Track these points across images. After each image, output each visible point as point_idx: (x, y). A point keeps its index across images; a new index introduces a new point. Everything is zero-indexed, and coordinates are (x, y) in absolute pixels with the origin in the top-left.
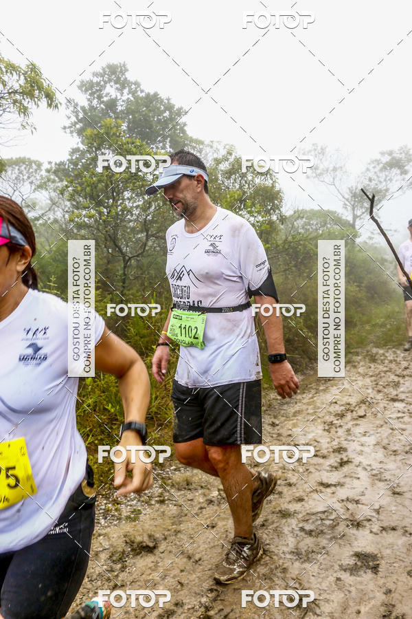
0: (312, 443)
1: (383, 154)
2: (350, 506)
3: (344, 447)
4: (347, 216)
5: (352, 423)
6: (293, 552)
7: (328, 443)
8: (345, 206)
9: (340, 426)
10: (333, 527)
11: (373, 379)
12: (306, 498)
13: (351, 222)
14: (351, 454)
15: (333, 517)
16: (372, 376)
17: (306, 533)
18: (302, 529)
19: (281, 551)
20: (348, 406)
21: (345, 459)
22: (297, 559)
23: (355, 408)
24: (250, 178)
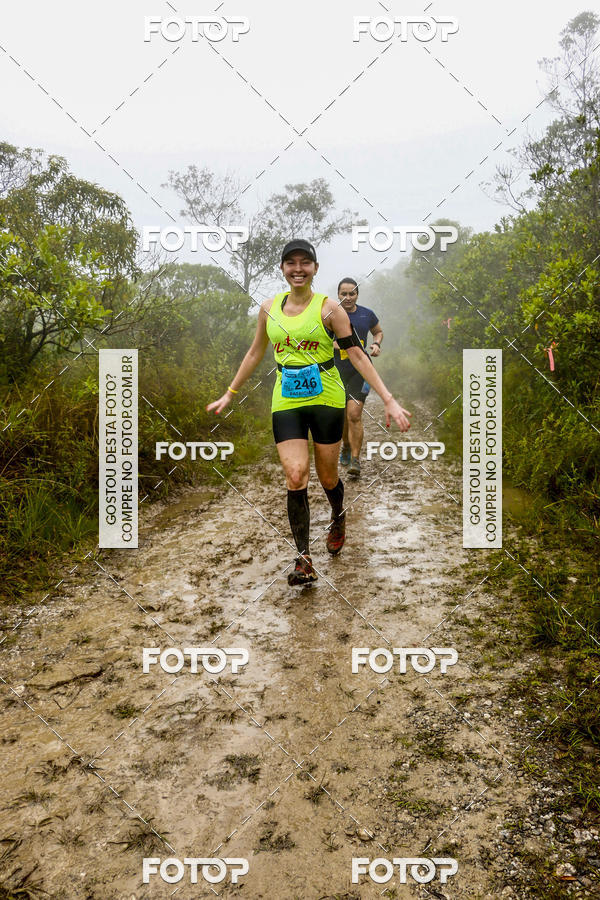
0: (171, 602)
1: (289, 188)
2: (223, 690)
3: (217, 606)
4: (237, 275)
5: (231, 571)
6: (136, 766)
7: (195, 602)
8: (234, 261)
9: (215, 576)
10: (196, 724)
11: (265, 507)
12: (159, 684)
13: (243, 284)
14: (227, 616)
15: (196, 709)
16: (264, 503)
17: (157, 737)
18: (151, 731)
19: (118, 767)
20: (227, 547)
21: (219, 623)
22: (140, 776)
23: (237, 549)
24: (87, 210)
